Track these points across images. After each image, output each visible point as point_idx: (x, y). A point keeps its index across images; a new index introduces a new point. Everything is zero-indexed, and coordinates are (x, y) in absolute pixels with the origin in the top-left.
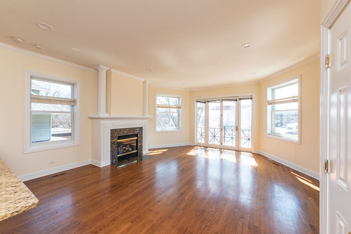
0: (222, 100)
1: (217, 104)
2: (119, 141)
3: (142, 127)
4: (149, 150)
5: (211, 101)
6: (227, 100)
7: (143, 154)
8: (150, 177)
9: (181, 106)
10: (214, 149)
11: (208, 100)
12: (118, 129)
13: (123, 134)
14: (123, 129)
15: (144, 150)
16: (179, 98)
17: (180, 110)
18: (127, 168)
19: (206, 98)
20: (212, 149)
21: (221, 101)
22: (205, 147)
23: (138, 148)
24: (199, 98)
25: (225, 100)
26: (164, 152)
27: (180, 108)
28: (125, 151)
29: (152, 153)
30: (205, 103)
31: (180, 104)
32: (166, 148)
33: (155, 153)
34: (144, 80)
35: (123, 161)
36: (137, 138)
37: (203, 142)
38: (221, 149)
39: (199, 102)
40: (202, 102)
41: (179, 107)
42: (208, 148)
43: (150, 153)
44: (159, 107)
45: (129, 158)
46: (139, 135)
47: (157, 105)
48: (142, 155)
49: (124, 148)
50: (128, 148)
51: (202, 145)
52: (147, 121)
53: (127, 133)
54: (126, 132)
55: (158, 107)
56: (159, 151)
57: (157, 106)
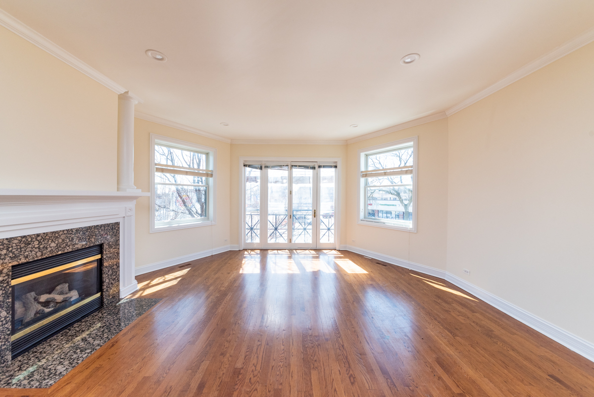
0: (292, 166)
1: (284, 173)
2: (14, 282)
3: (118, 224)
4: (139, 279)
5: (272, 167)
6: (299, 166)
7: (122, 296)
8: (188, 385)
9: (212, 171)
10: (279, 251)
11: (268, 164)
12: (10, 240)
13: (39, 254)
14: (38, 235)
15: (124, 286)
16: (207, 154)
17: (211, 180)
18: (73, 377)
19: (264, 159)
20: (276, 251)
21: (290, 167)
22: (261, 250)
23: (105, 284)
24: (250, 160)
25: (296, 166)
26: (184, 278)
27: (212, 175)
28: (47, 310)
29: (147, 287)
30: (261, 168)
31: (211, 168)
32: (181, 267)
33: (158, 286)
36: (99, 257)
37: (257, 240)
38: (291, 250)
39: (249, 166)
40: (256, 168)
41: (209, 175)
42: (269, 251)
43: (143, 289)
44: (162, 170)
46: (105, 246)
47: (156, 164)
48: (120, 300)
49: (43, 298)
50: (61, 293)
51: (255, 247)
53: (58, 246)
54: (53, 245)
55: (158, 170)
56: (168, 277)
57: (156, 168)
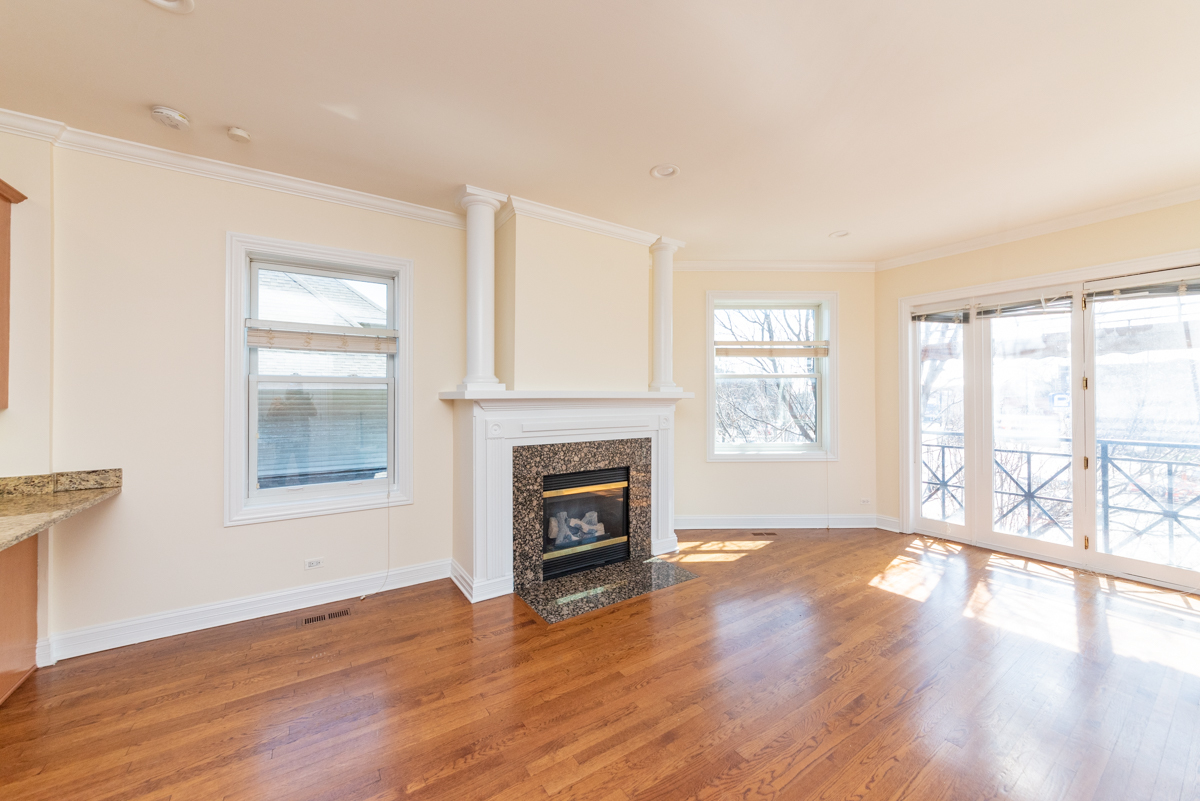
0: (1090, 295)
1: (1058, 322)
2: (547, 494)
3: (648, 440)
4: (683, 535)
5: (1004, 310)
6: (1123, 291)
7: (653, 553)
8: (655, 721)
9: (827, 342)
11: (987, 304)
12: (542, 446)
13: (564, 467)
14: (563, 445)
15: (658, 537)
16: (818, 307)
17: (825, 361)
18: (569, 625)
19: (973, 292)
21: (1078, 300)
22: (967, 546)
23: (631, 525)
24: (929, 301)
25: (1110, 293)
26: (751, 555)
27: (826, 352)
28: (574, 538)
29: (694, 551)
30: (966, 319)
31: (825, 336)
32: (757, 534)
33: (712, 554)
34: (653, 238)
35: (563, 579)
36: (625, 484)
37: (957, 518)
38: (1086, 577)
39: (929, 318)
40: (948, 320)
41: (817, 351)
42: (993, 559)
43: (685, 553)
44: (726, 352)
45: (594, 567)
46: (633, 473)
47: (716, 343)
48: (650, 556)
49: (574, 522)
50: (590, 523)
51: (949, 534)
52: (668, 412)
53: (581, 462)
54: (576, 459)
55: (720, 352)
56: (731, 545)
57: (717, 349)
